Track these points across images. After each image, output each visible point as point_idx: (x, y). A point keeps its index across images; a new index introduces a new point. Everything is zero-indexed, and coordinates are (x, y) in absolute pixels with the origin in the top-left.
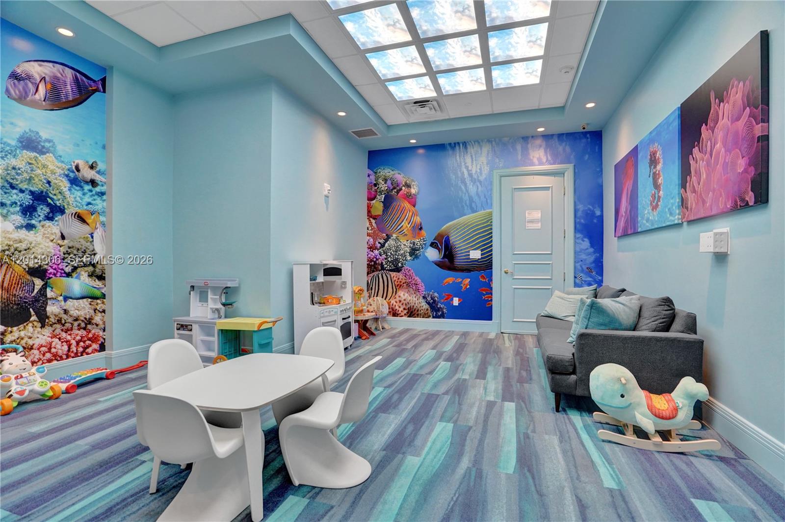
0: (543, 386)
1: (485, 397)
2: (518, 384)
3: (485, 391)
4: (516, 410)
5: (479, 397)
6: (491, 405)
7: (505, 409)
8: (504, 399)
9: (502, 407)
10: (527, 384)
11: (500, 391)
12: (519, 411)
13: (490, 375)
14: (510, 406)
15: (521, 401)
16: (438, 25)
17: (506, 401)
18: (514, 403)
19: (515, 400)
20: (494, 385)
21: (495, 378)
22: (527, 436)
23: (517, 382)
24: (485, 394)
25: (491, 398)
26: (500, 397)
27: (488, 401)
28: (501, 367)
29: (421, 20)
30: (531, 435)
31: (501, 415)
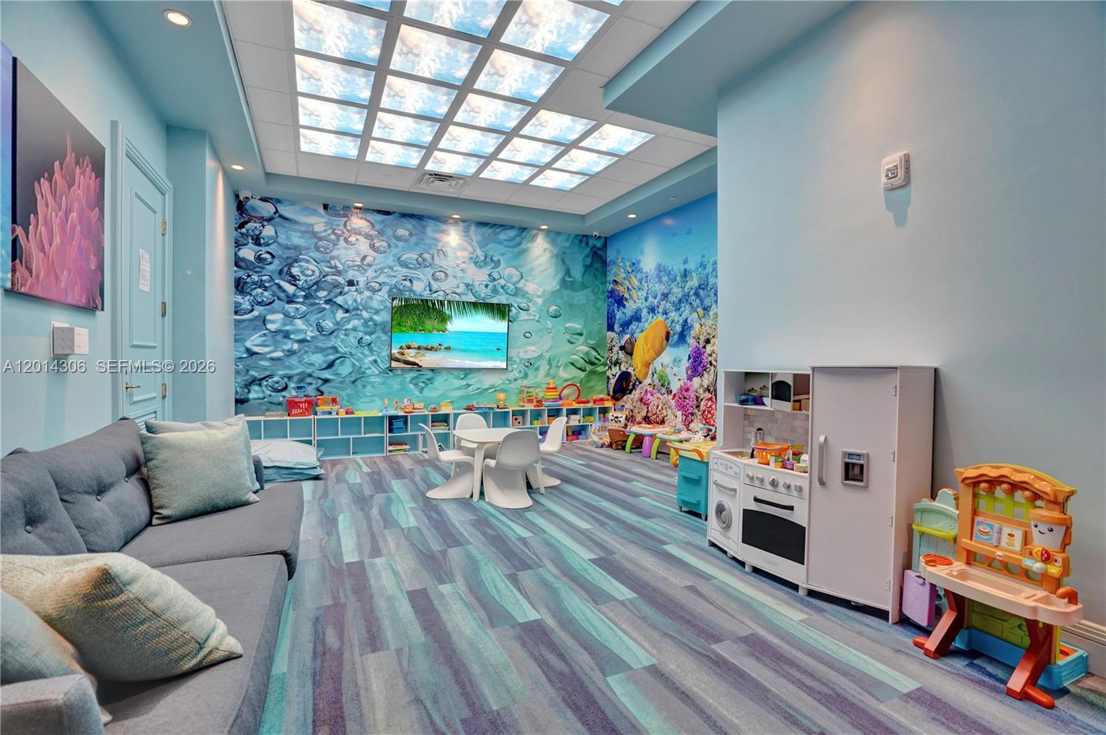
0: (294, 610)
1: (388, 561)
2: (343, 601)
3: (393, 569)
4: (341, 554)
5: (397, 558)
6: (376, 552)
7: (356, 553)
8: (361, 563)
9: (361, 553)
10: (325, 604)
11: (370, 574)
12: (339, 554)
13: (405, 609)
14: (350, 557)
15: (337, 567)
16: (447, 51)
17: (357, 562)
18: (345, 562)
19: (345, 568)
20: (385, 582)
21: (390, 600)
22: (329, 534)
23: (345, 604)
24: (391, 565)
25: (379, 561)
26: (367, 566)
27: (381, 556)
28: (393, 648)
29: (462, 64)
30: (325, 536)
31: (360, 546)
